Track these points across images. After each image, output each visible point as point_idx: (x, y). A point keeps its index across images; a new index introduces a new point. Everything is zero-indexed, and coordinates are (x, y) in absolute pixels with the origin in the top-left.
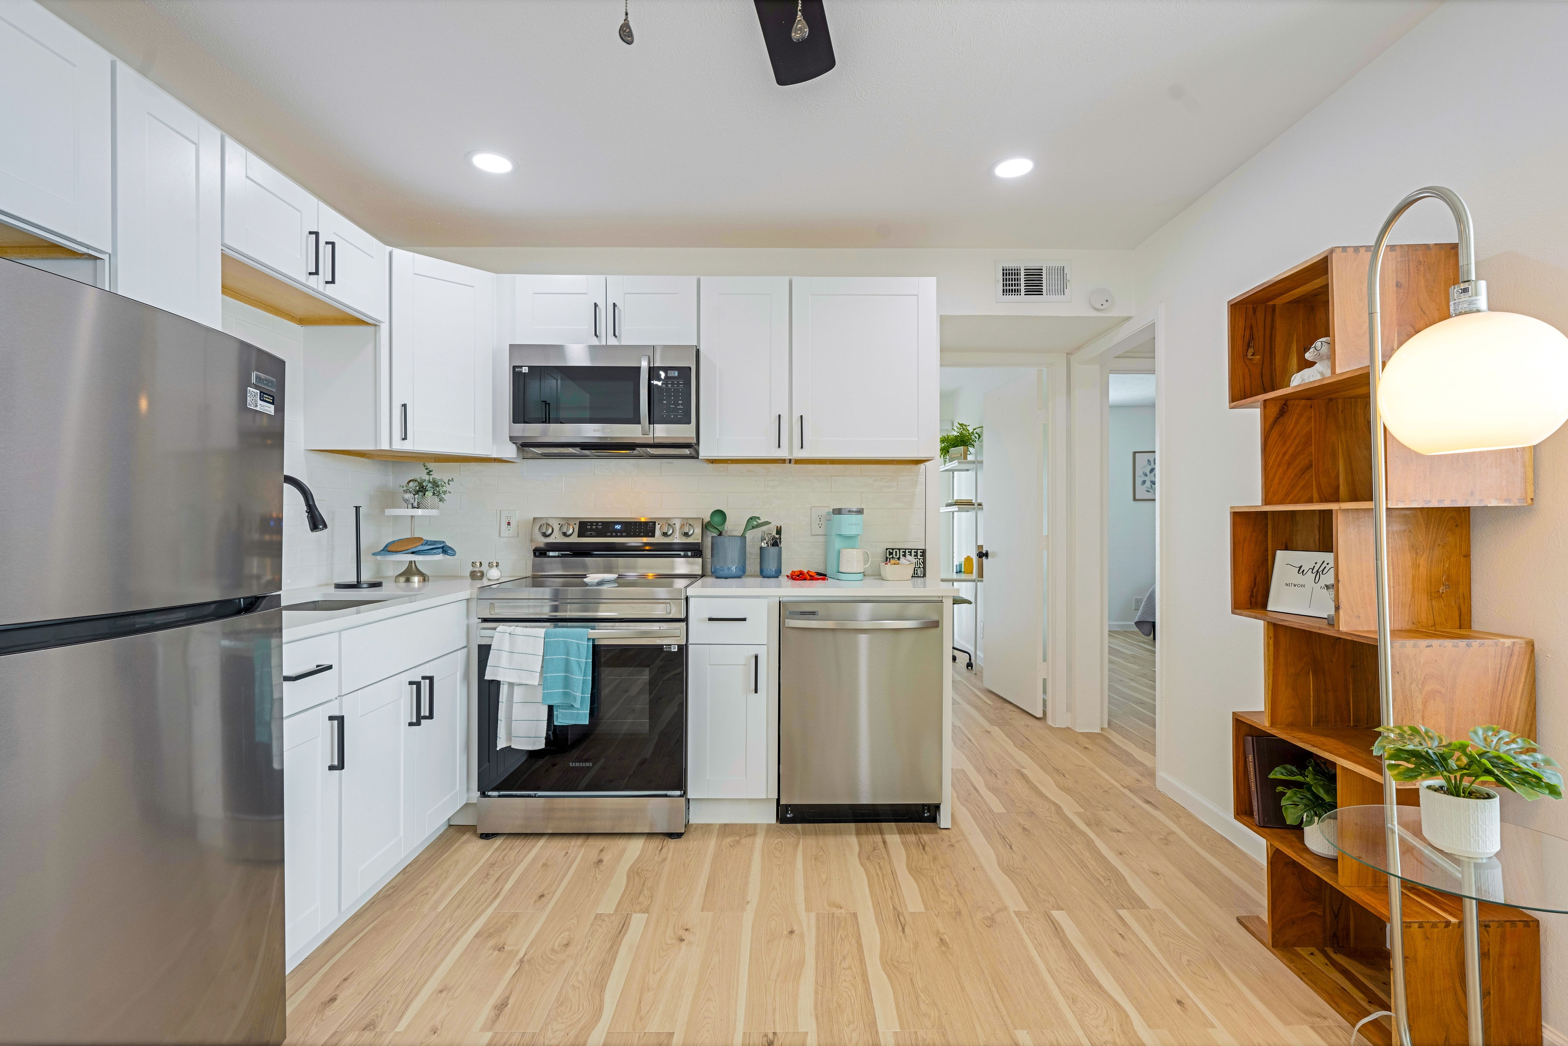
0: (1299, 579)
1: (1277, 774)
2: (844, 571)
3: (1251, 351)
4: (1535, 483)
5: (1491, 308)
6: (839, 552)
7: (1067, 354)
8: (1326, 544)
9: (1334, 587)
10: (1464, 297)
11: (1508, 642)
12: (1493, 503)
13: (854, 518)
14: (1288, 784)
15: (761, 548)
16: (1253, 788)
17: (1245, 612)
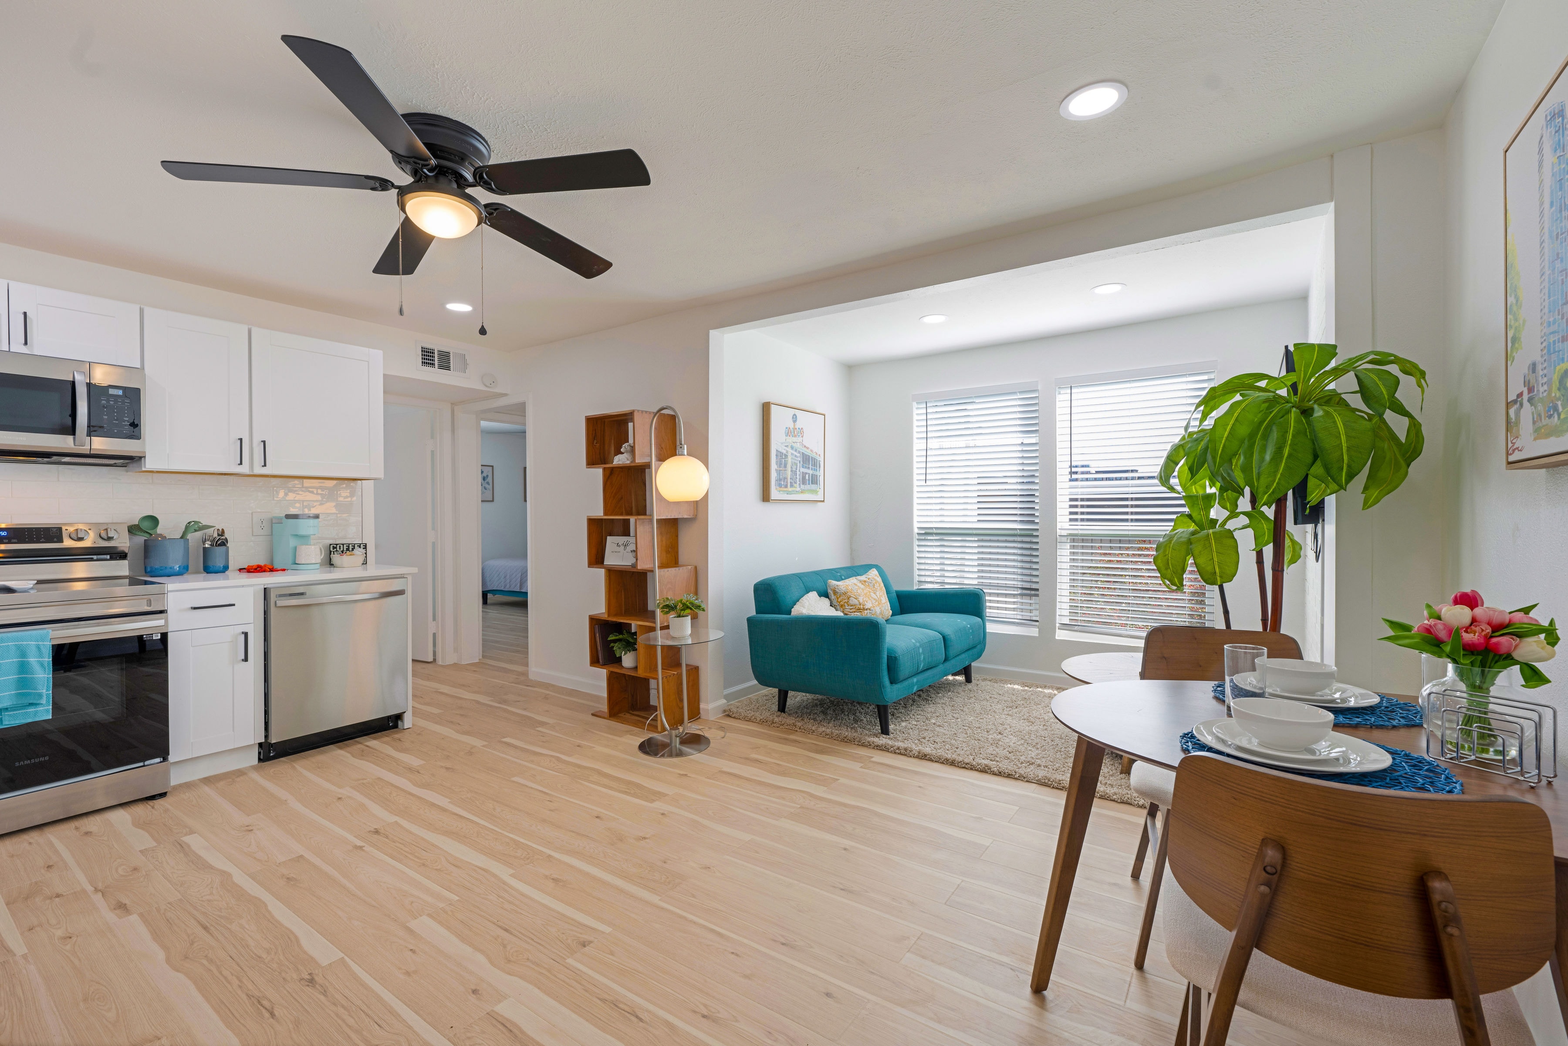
0: (618, 549)
1: (612, 637)
2: (303, 562)
3: (595, 441)
4: (697, 510)
5: (688, 454)
6: (295, 549)
7: (452, 404)
8: (626, 533)
9: (635, 551)
10: (680, 450)
11: (690, 567)
12: (686, 517)
13: (312, 522)
14: (615, 641)
15: (205, 549)
16: (599, 648)
17: (595, 566)
